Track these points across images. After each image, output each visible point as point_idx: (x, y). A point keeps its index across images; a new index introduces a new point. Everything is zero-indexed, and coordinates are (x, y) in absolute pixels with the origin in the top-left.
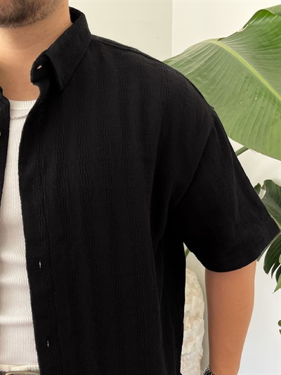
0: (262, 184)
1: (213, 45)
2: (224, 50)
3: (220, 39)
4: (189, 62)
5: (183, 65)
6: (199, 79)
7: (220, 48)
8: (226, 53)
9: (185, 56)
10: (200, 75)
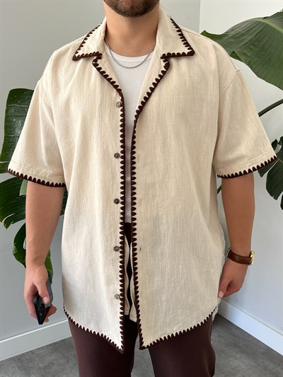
0: (278, 140)
1: (260, 22)
2: (269, 26)
3: (265, 18)
4: (243, 35)
5: (239, 38)
6: (252, 47)
7: (267, 25)
8: (272, 28)
9: (239, 30)
10: (253, 44)
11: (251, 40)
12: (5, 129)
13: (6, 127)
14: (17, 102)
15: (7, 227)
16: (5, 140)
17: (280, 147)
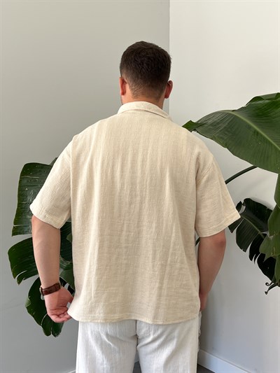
0: (243, 202)
2: (238, 117)
3: (233, 111)
4: (218, 123)
7: (236, 116)
11: (225, 127)
12: (19, 197)
13: (19, 195)
14: (29, 174)
15: (19, 283)
16: (18, 206)
17: (244, 208)
